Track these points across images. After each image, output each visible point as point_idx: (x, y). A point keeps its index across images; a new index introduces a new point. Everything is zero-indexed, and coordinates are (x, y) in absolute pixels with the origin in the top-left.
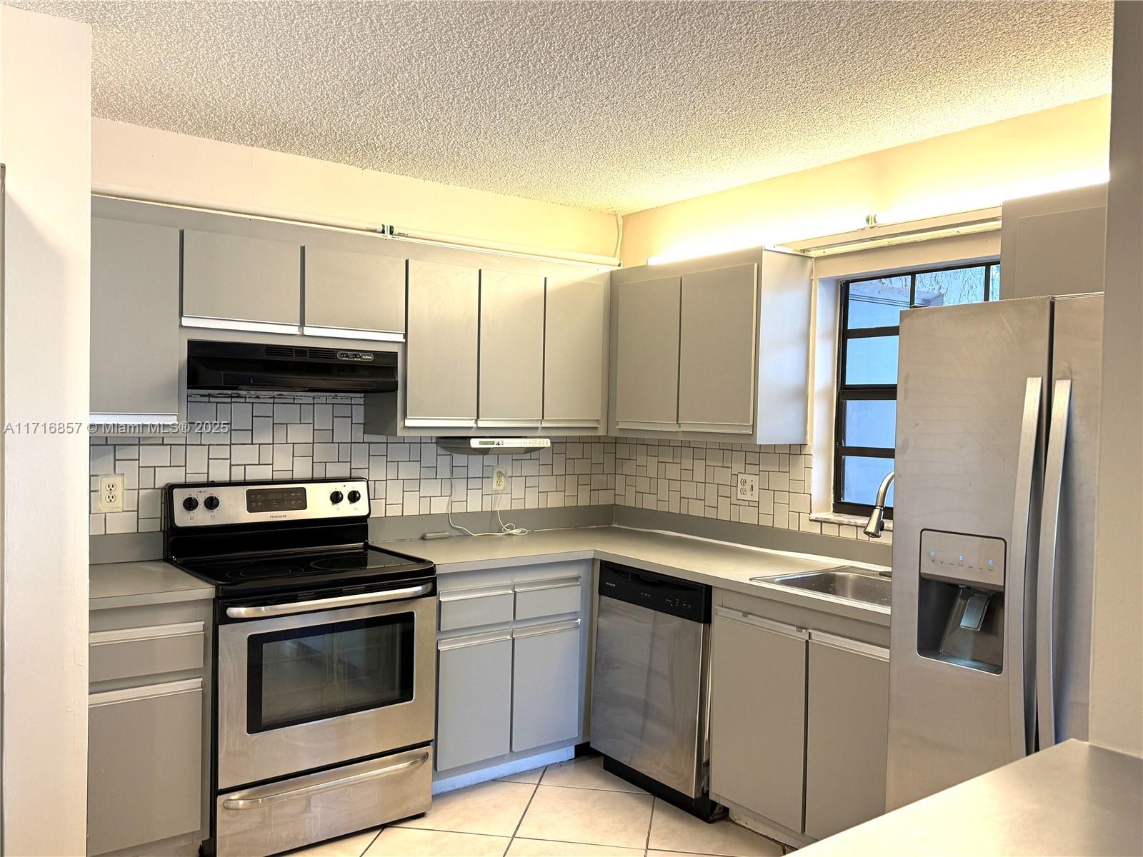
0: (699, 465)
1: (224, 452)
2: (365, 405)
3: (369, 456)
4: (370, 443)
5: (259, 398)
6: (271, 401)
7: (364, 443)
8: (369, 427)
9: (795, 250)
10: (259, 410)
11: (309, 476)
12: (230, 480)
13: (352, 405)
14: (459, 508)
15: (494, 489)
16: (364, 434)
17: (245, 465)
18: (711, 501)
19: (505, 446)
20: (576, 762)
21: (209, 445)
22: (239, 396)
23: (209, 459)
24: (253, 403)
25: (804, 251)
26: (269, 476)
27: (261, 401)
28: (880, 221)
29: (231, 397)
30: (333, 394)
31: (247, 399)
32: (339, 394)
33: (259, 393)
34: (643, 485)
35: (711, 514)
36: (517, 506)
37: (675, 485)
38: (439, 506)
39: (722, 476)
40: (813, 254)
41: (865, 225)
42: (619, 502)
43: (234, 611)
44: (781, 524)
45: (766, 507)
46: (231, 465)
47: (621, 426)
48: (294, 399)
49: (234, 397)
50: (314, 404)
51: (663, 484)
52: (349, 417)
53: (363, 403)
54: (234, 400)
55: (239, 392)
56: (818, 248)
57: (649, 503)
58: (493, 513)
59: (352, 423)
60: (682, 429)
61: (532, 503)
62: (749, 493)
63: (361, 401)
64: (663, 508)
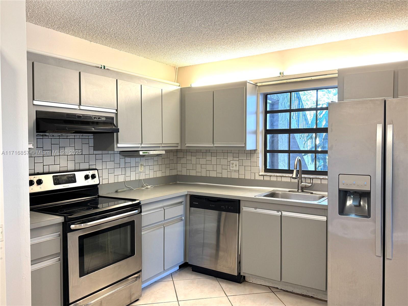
0: (214, 159)
1: (40, 160)
2: (94, 139)
3: (96, 159)
4: (96, 154)
5: (54, 136)
6: (58, 137)
7: (94, 154)
8: (96, 148)
9: (254, 83)
10: (54, 141)
11: (73, 169)
12: (43, 172)
13: (89, 139)
14: (128, 179)
15: (139, 171)
16: (94, 150)
17: (49, 165)
18: (219, 170)
19: (151, 153)
20: (179, 271)
21: (34, 157)
22: (46, 136)
23: (35, 163)
24: (51, 138)
25: (256, 83)
26: (58, 170)
27: (54, 137)
28: (285, 74)
29: (43, 136)
30: (82, 134)
31: (49, 137)
32: (84, 134)
33: (53, 134)
34: (189, 166)
35: (220, 175)
36: (147, 177)
37: (203, 166)
38: (121, 179)
39: (224, 162)
40: (259, 84)
41: (279, 75)
42: (179, 173)
43: (73, 227)
44: (248, 177)
45: (242, 172)
46: (43, 165)
47: (187, 145)
48: (67, 136)
49: (44, 136)
50: (75, 139)
51: (199, 166)
52: (88, 144)
53: (93, 138)
54: (44, 137)
55: (46, 134)
56: (260, 83)
57: (193, 173)
58: (140, 180)
59: (89, 146)
60: (215, 145)
61: (152, 176)
62: (235, 167)
63: (92, 137)
64: (199, 174)
